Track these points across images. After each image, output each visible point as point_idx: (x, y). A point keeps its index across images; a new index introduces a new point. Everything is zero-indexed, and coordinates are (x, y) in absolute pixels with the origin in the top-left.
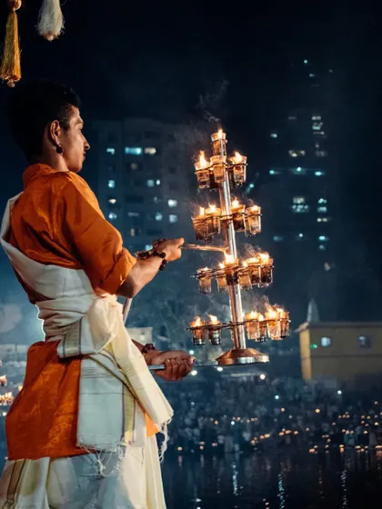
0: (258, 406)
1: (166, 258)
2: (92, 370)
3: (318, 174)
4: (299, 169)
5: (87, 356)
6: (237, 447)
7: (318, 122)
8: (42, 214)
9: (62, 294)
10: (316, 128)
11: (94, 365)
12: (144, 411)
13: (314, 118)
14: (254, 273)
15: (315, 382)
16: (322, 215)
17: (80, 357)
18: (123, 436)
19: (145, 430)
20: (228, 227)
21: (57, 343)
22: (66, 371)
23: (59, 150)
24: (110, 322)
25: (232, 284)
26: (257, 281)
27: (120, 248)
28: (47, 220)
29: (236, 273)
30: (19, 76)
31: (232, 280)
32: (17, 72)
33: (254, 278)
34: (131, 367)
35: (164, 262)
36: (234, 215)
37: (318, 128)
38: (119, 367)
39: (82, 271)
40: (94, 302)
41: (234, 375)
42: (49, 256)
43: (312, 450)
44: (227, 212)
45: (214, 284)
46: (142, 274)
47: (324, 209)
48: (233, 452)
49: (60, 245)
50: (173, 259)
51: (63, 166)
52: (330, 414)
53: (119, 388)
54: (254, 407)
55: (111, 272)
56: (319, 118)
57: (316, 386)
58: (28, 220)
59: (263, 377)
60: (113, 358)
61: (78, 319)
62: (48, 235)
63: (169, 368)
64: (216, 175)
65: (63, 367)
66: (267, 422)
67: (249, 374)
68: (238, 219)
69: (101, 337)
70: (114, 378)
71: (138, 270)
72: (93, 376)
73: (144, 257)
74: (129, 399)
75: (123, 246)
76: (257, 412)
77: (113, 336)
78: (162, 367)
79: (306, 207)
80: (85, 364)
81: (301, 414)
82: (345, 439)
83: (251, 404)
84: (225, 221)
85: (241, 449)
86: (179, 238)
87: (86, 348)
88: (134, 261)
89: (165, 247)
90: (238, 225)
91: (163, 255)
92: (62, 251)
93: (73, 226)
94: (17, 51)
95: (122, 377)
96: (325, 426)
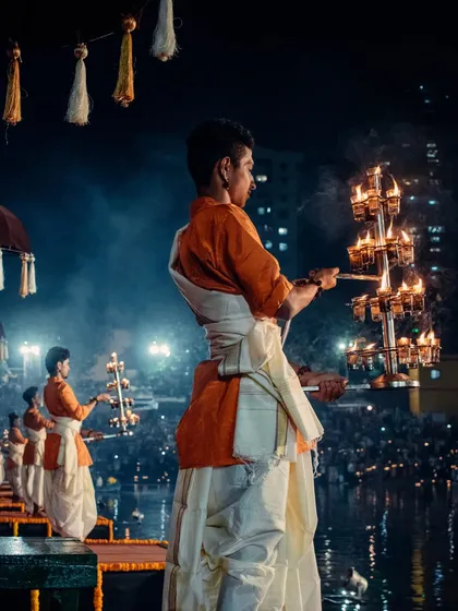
0: (364, 438)
1: (322, 286)
2: (250, 387)
3: (432, 202)
4: (412, 198)
5: (245, 375)
6: (341, 478)
7: (433, 149)
8: (206, 245)
9: (225, 317)
10: (431, 155)
11: (252, 383)
12: (295, 428)
13: (429, 145)
14: (407, 301)
15: (423, 415)
16: (435, 245)
17: (240, 375)
18: (275, 449)
19: (296, 446)
20: (382, 258)
21: (219, 362)
22: (227, 388)
23: (226, 185)
24: (267, 345)
25: (386, 312)
26: (409, 308)
27: (278, 275)
28: (210, 250)
29: (388, 302)
30: (133, 97)
31: (385, 307)
32: (131, 92)
33: (406, 306)
34: (285, 386)
35: (320, 289)
36: (389, 246)
37: (433, 156)
38: (274, 386)
39: (241, 296)
40: (255, 325)
41: (340, 405)
42: (213, 283)
43: (419, 484)
44: (382, 242)
45: (368, 311)
46: (299, 299)
47: (437, 239)
48: (338, 482)
49: (223, 273)
50: (329, 287)
51: (228, 200)
52: (437, 448)
53: (274, 405)
54: (360, 439)
55: (270, 296)
56: (434, 145)
57: (425, 420)
58: (194, 249)
59: (370, 408)
60: (269, 377)
61: (238, 340)
62: (211, 263)
63: (323, 391)
64: (372, 208)
65: (224, 384)
66: (372, 454)
67: (356, 405)
68: (392, 249)
69: (258, 357)
70: (269, 396)
71: (294, 295)
72: (250, 393)
73: (300, 285)
74: (282, 416)
75: (281, 272)
76: (363, 443)
77: (269, 357)
78: (317, 389)
79: (418, 237)
80: (244, 382)
81: (407, 448)
82: (453, 474)
83: (357, 435)
84: (380, 252)
85: (345, 480)
86: (334, 267)
87: (245, 367)
88: (291, 287)
89: (322, 276)
90: (391, 255)
91: (319, 283)
92: (225, 278)
93: (233, 256)
94: (131, 73)
95: (277, 395)
96: (432, 460)
